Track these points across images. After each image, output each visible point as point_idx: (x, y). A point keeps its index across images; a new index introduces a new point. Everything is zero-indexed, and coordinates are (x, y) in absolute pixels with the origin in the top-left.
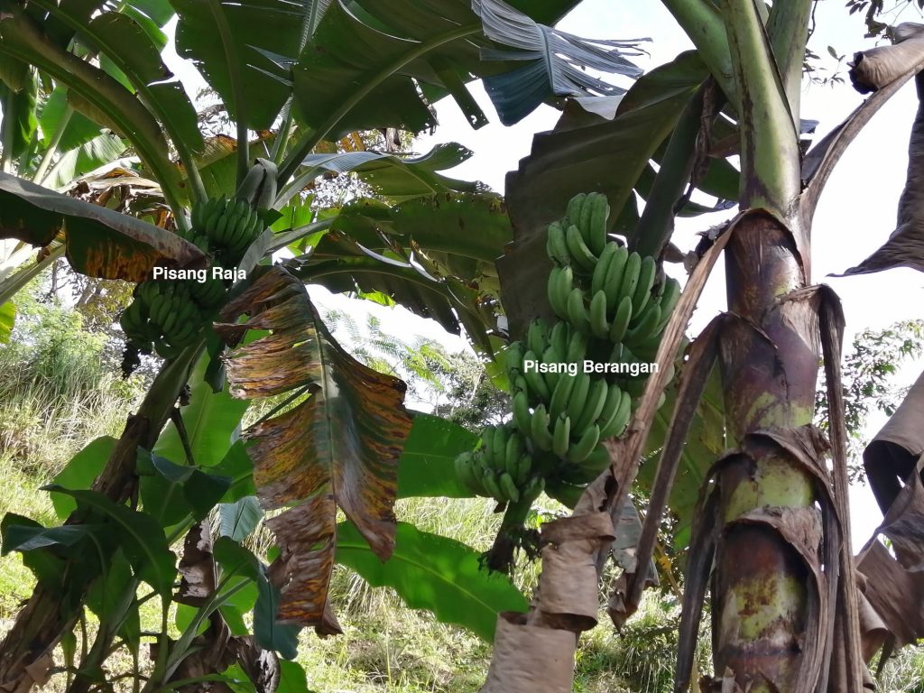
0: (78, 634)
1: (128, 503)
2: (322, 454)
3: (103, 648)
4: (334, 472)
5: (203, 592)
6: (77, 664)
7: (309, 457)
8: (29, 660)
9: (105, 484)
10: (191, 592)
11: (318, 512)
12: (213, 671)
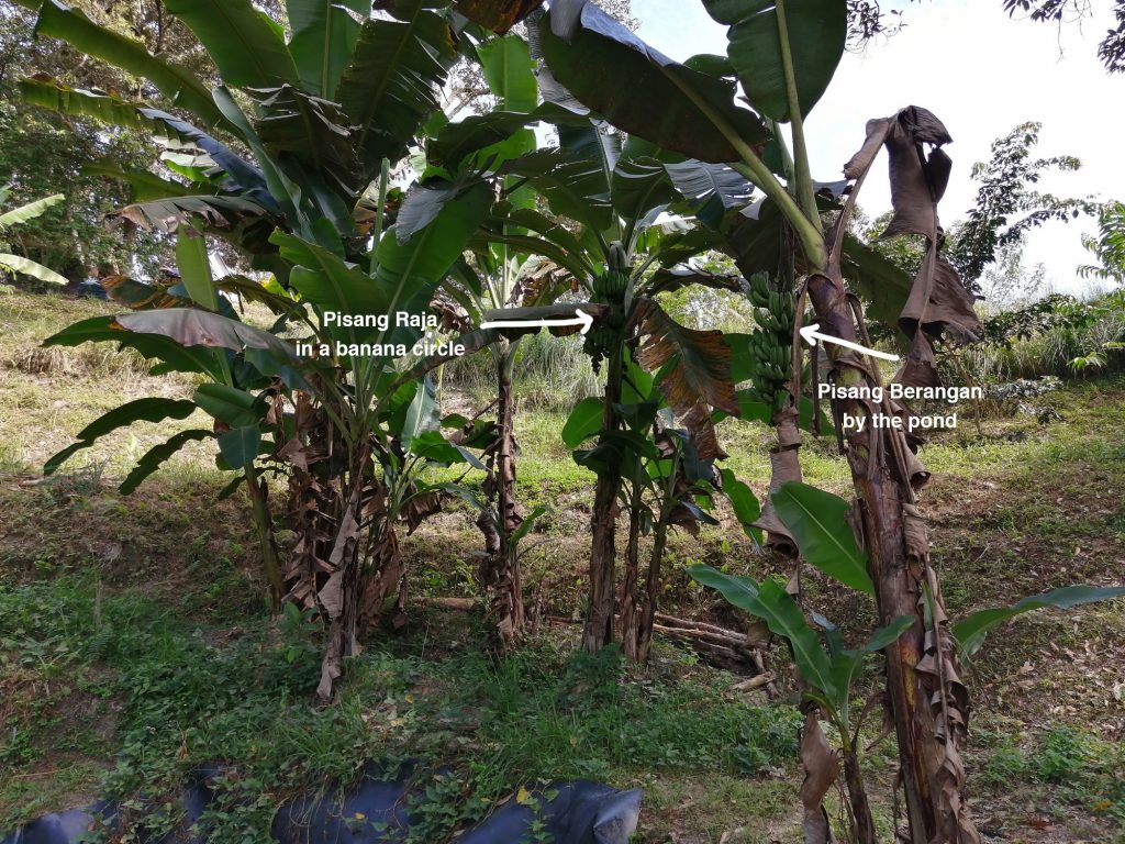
0: (624, 489)
1: (621, 428)
2: (693, 385)
3: (638, 492)
4: (701, 391)
5: (670, 451)
6: (629, 502)
7: (687, 387)
8: (609, 509)
9: (608, 422)
10: (665, 454)
11: (700, 411)
12: (691, 484)
